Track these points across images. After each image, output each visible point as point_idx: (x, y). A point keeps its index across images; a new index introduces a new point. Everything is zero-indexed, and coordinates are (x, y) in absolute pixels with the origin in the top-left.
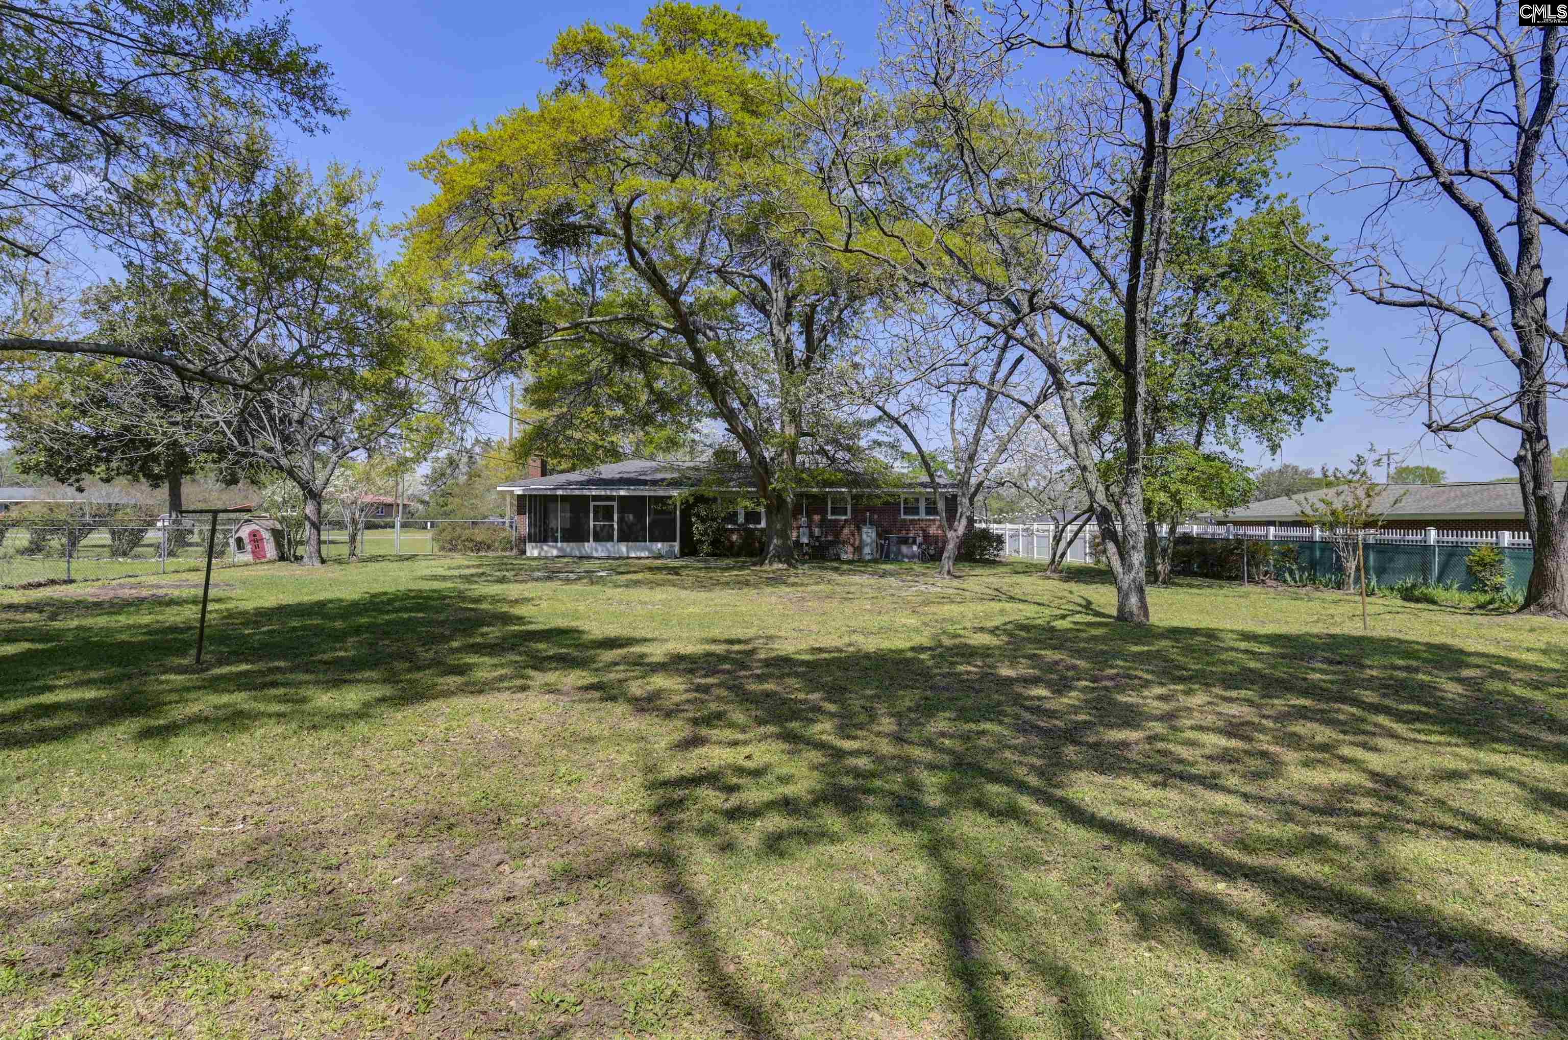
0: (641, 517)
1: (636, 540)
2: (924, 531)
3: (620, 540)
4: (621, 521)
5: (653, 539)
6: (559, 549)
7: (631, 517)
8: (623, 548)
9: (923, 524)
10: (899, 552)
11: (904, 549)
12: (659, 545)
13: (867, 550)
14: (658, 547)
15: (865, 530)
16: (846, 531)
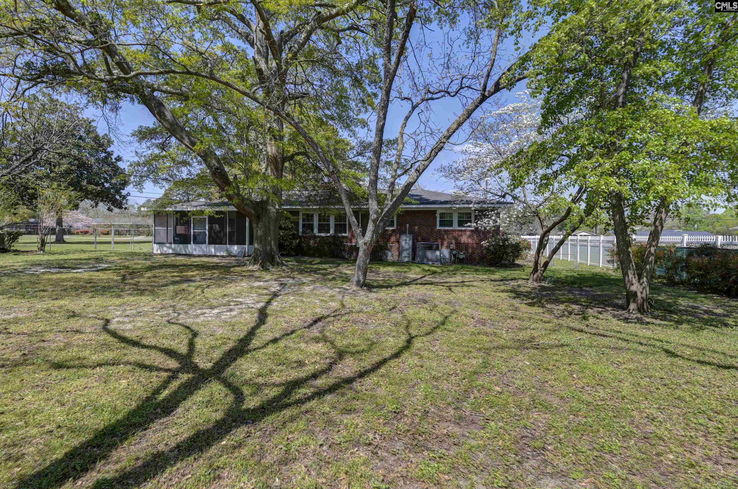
0: (223, 227)
1: (221, 243)
2: (456, 239)
3: (210, 243)
4: (210, 229)
5: (232, 243)
6: (173, 249)
7: (217, 226)
8: (212, 249)
9: (455, 234)
10: (425, 256)
11: (429, 254)
12: (236, 247)
13: (405, 254)
14: (235, 249)
15: (404, 237)
16: (393, 239)
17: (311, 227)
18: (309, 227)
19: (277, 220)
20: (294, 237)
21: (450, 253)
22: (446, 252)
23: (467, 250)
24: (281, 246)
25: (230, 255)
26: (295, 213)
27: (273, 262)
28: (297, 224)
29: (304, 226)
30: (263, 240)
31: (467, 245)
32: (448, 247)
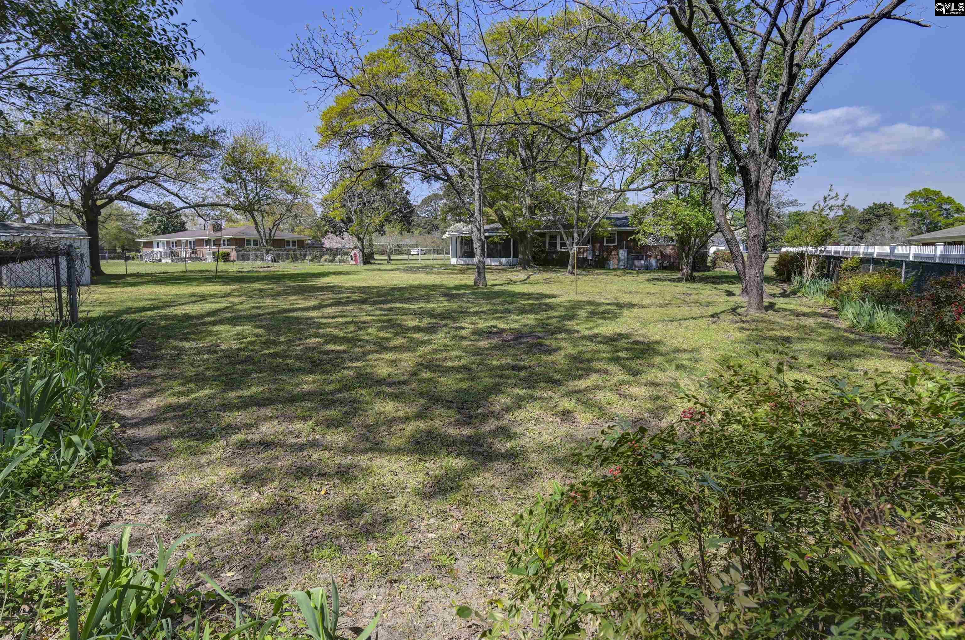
0: (496, 247)
1: (495, 257)
2: (661, 252)
4: (488, 248)
5: (501, 257)
7: (492, 245)
8: (489, 261)
9: (660, 248)
11: (636, 263)
13: (621, 263)
14: (504, 260)
15: (621, 251)
16: (614, 252)
17: (555, 245)
18: (553, 245)
19: (532, 242)
20: (543, 252)
21: (657, 262)
22: (653, 262)
23: (670, 259)
24: (534, 258)
25: (501, 264)
26: (543, 235)
27: (529, 266)
28: (545, 243)
29: (550, 244)
30: (524, 254)
31: (670, 256)
32: (655, 258)
